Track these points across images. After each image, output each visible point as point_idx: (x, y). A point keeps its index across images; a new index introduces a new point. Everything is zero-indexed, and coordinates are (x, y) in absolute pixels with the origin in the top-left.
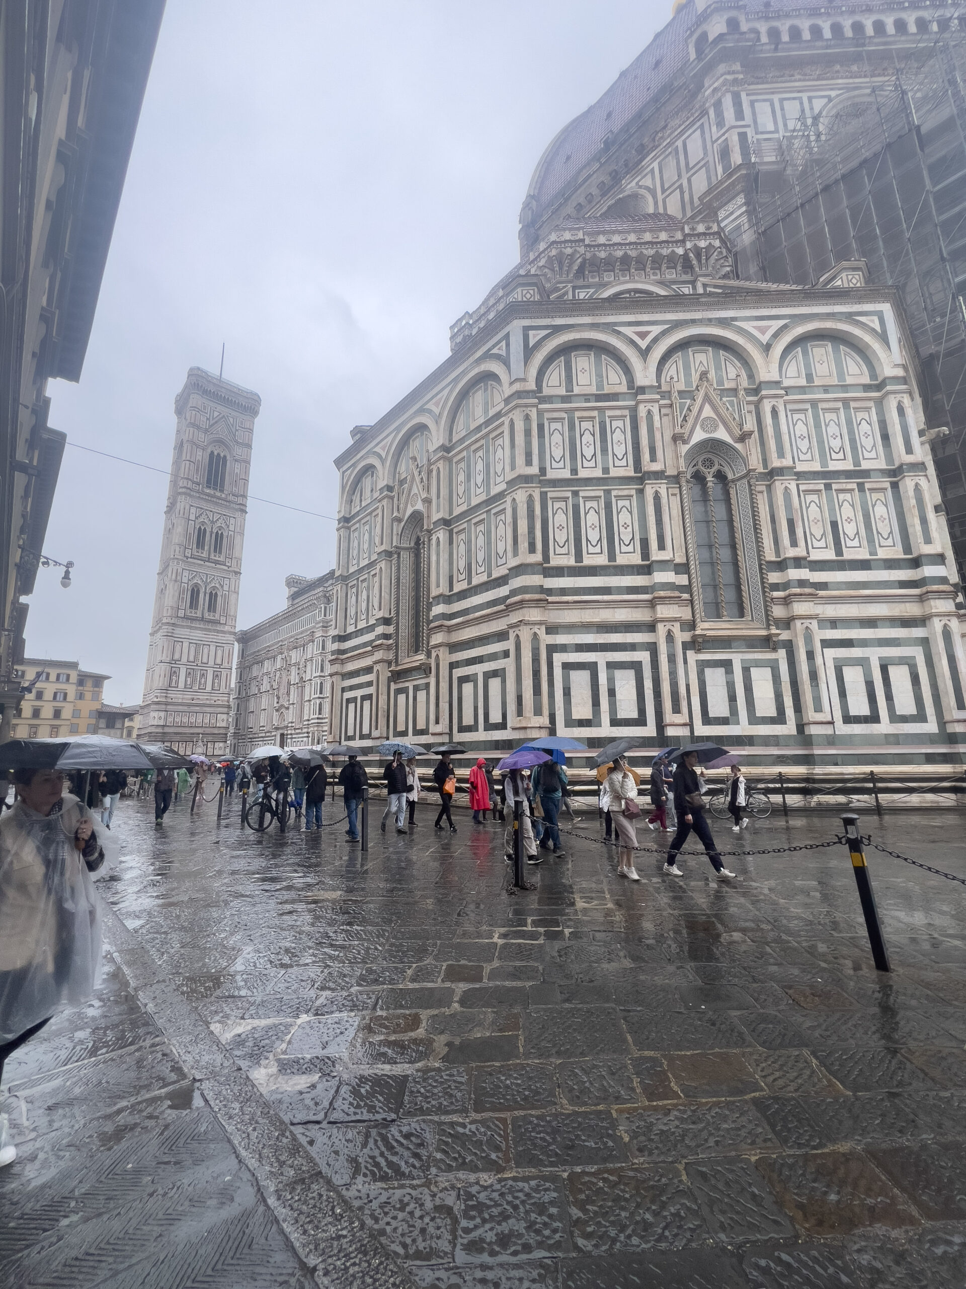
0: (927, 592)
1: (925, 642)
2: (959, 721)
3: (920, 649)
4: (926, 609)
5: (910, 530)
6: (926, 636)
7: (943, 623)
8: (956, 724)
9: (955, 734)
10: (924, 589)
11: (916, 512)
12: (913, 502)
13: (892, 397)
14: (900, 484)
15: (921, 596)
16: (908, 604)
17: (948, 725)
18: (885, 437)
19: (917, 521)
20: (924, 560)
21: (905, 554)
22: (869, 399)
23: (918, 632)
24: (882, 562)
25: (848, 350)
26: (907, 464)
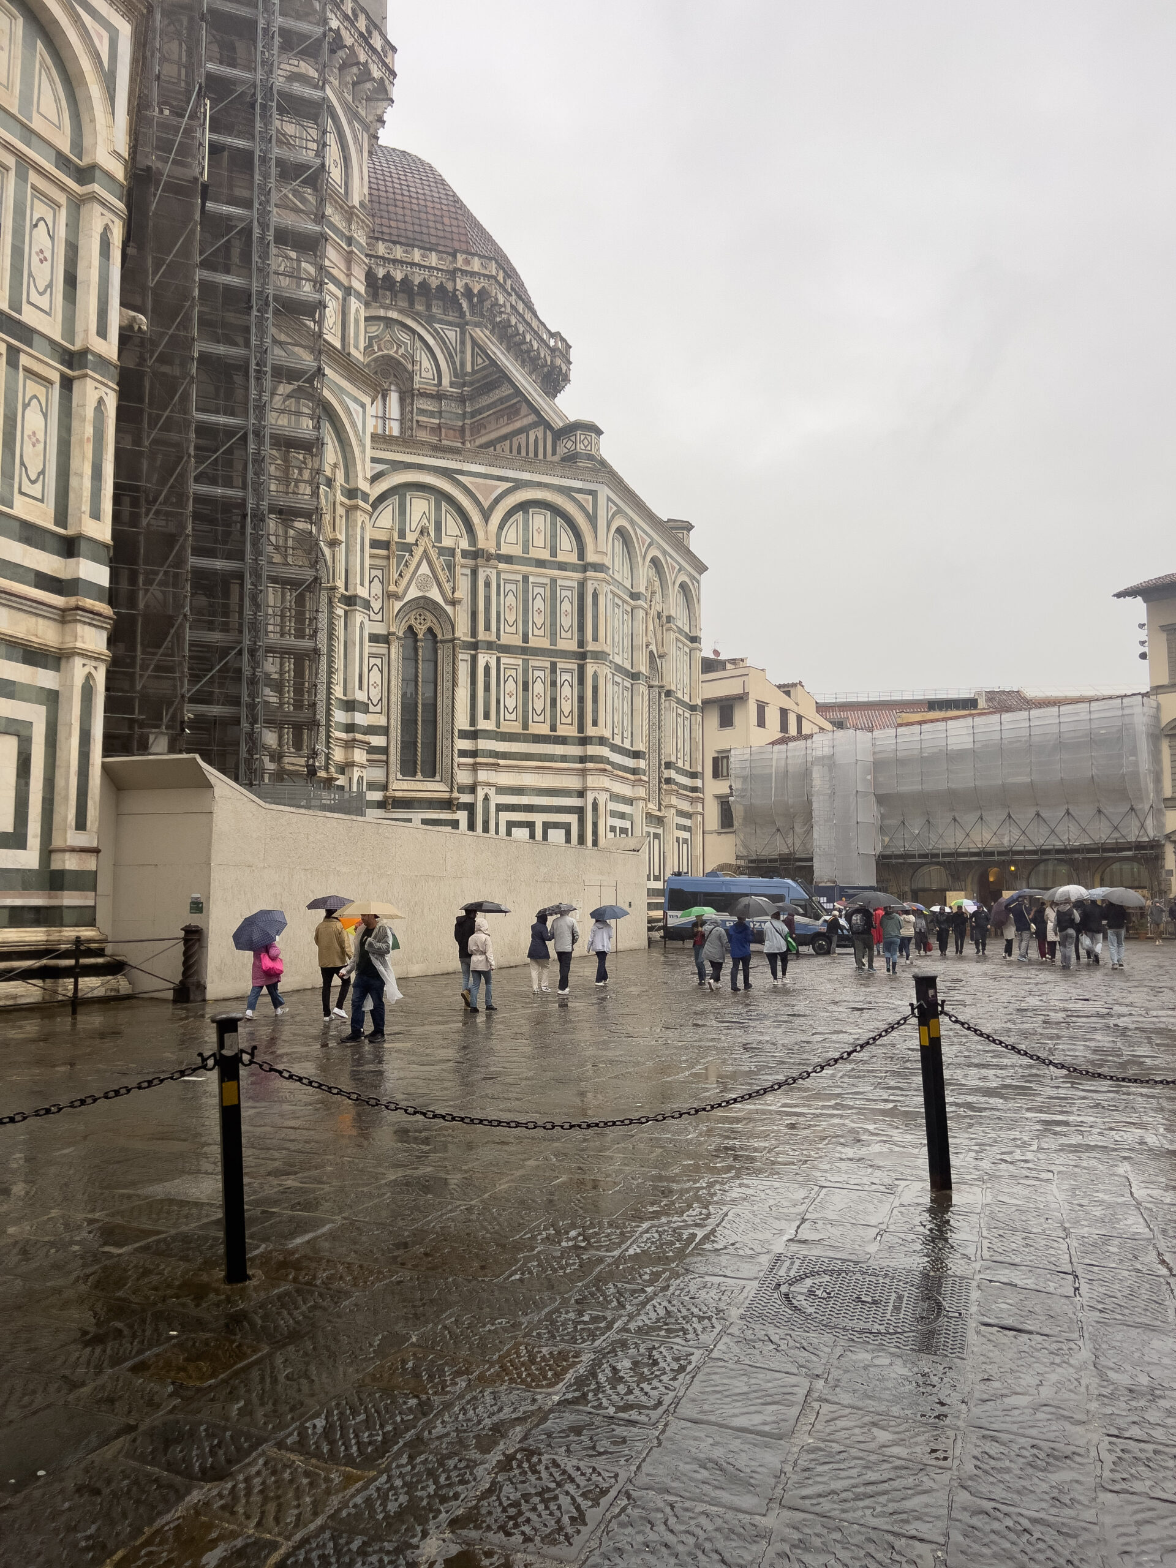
0: (78, 608)
1: (52, 699)
2: (73, 850)
3: (42, 710)
4: (68, 638)
5: (73, 482)
6: (57, 688)
7: (87, 670)
8: (67, 855)
9: (62, 873)
10: (72, 601)
11: (89, 449)
12: (89, 431)
13: (97, 208)
14: (76, 385)
15: (64, 610)
16: (41, 621)
17: (54, 856)
18: (71, 281)
19: (87, 470)
20: (83, 546)
21: (56, 524)
22: (63, 188)
23: (45, 678)
24: (17, 524)
25: (49, 61)
26: (95, 354)
